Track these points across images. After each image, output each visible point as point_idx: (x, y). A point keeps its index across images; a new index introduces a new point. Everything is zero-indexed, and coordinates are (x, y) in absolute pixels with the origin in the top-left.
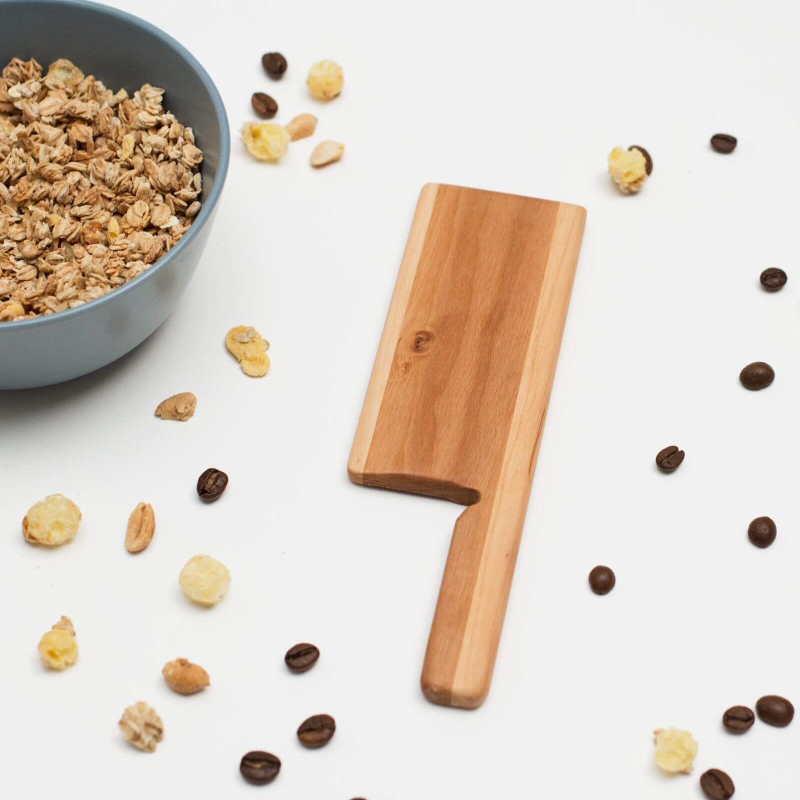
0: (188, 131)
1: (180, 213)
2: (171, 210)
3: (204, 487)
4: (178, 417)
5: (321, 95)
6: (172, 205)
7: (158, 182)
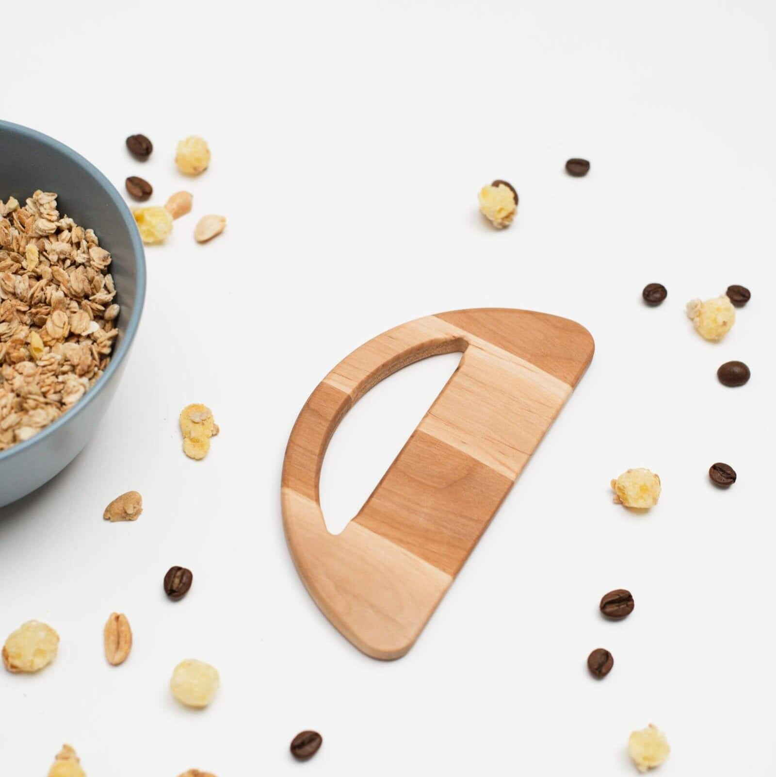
0: (90, 233)
1: (98, 317)
2: (89, 315)
3: (172, 586)
4: (128, 518)
5: (192, 171)
6: (91, 311)
7: (71, 290)
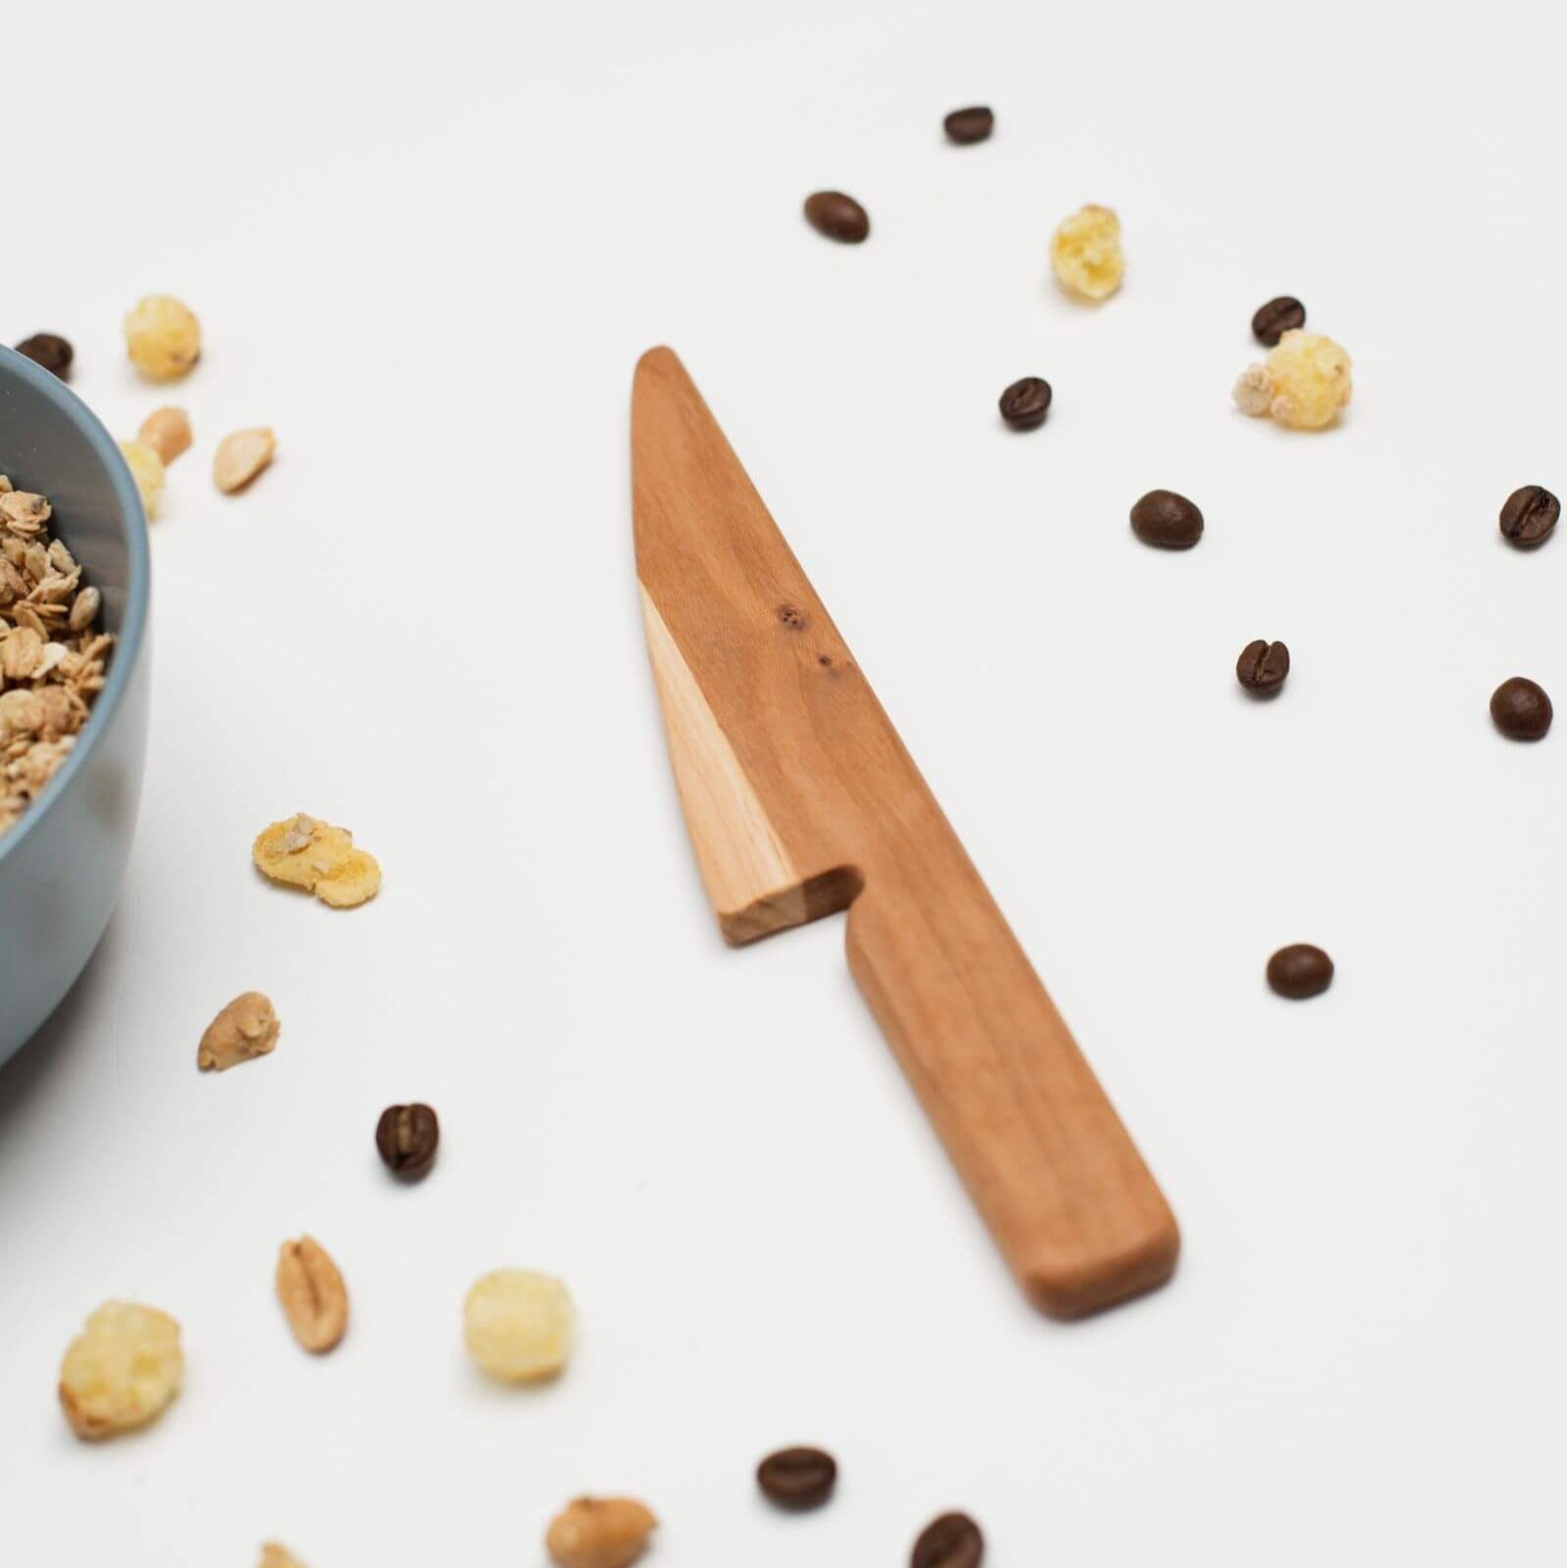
1: (60, 631)
2: (39, 633)
3: (397, 1148)
4: (253, 1049)
5: (169, 365)
6: (38, 622)
